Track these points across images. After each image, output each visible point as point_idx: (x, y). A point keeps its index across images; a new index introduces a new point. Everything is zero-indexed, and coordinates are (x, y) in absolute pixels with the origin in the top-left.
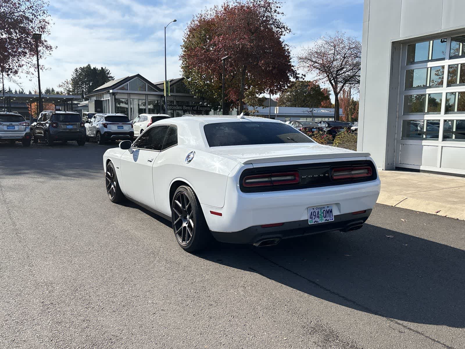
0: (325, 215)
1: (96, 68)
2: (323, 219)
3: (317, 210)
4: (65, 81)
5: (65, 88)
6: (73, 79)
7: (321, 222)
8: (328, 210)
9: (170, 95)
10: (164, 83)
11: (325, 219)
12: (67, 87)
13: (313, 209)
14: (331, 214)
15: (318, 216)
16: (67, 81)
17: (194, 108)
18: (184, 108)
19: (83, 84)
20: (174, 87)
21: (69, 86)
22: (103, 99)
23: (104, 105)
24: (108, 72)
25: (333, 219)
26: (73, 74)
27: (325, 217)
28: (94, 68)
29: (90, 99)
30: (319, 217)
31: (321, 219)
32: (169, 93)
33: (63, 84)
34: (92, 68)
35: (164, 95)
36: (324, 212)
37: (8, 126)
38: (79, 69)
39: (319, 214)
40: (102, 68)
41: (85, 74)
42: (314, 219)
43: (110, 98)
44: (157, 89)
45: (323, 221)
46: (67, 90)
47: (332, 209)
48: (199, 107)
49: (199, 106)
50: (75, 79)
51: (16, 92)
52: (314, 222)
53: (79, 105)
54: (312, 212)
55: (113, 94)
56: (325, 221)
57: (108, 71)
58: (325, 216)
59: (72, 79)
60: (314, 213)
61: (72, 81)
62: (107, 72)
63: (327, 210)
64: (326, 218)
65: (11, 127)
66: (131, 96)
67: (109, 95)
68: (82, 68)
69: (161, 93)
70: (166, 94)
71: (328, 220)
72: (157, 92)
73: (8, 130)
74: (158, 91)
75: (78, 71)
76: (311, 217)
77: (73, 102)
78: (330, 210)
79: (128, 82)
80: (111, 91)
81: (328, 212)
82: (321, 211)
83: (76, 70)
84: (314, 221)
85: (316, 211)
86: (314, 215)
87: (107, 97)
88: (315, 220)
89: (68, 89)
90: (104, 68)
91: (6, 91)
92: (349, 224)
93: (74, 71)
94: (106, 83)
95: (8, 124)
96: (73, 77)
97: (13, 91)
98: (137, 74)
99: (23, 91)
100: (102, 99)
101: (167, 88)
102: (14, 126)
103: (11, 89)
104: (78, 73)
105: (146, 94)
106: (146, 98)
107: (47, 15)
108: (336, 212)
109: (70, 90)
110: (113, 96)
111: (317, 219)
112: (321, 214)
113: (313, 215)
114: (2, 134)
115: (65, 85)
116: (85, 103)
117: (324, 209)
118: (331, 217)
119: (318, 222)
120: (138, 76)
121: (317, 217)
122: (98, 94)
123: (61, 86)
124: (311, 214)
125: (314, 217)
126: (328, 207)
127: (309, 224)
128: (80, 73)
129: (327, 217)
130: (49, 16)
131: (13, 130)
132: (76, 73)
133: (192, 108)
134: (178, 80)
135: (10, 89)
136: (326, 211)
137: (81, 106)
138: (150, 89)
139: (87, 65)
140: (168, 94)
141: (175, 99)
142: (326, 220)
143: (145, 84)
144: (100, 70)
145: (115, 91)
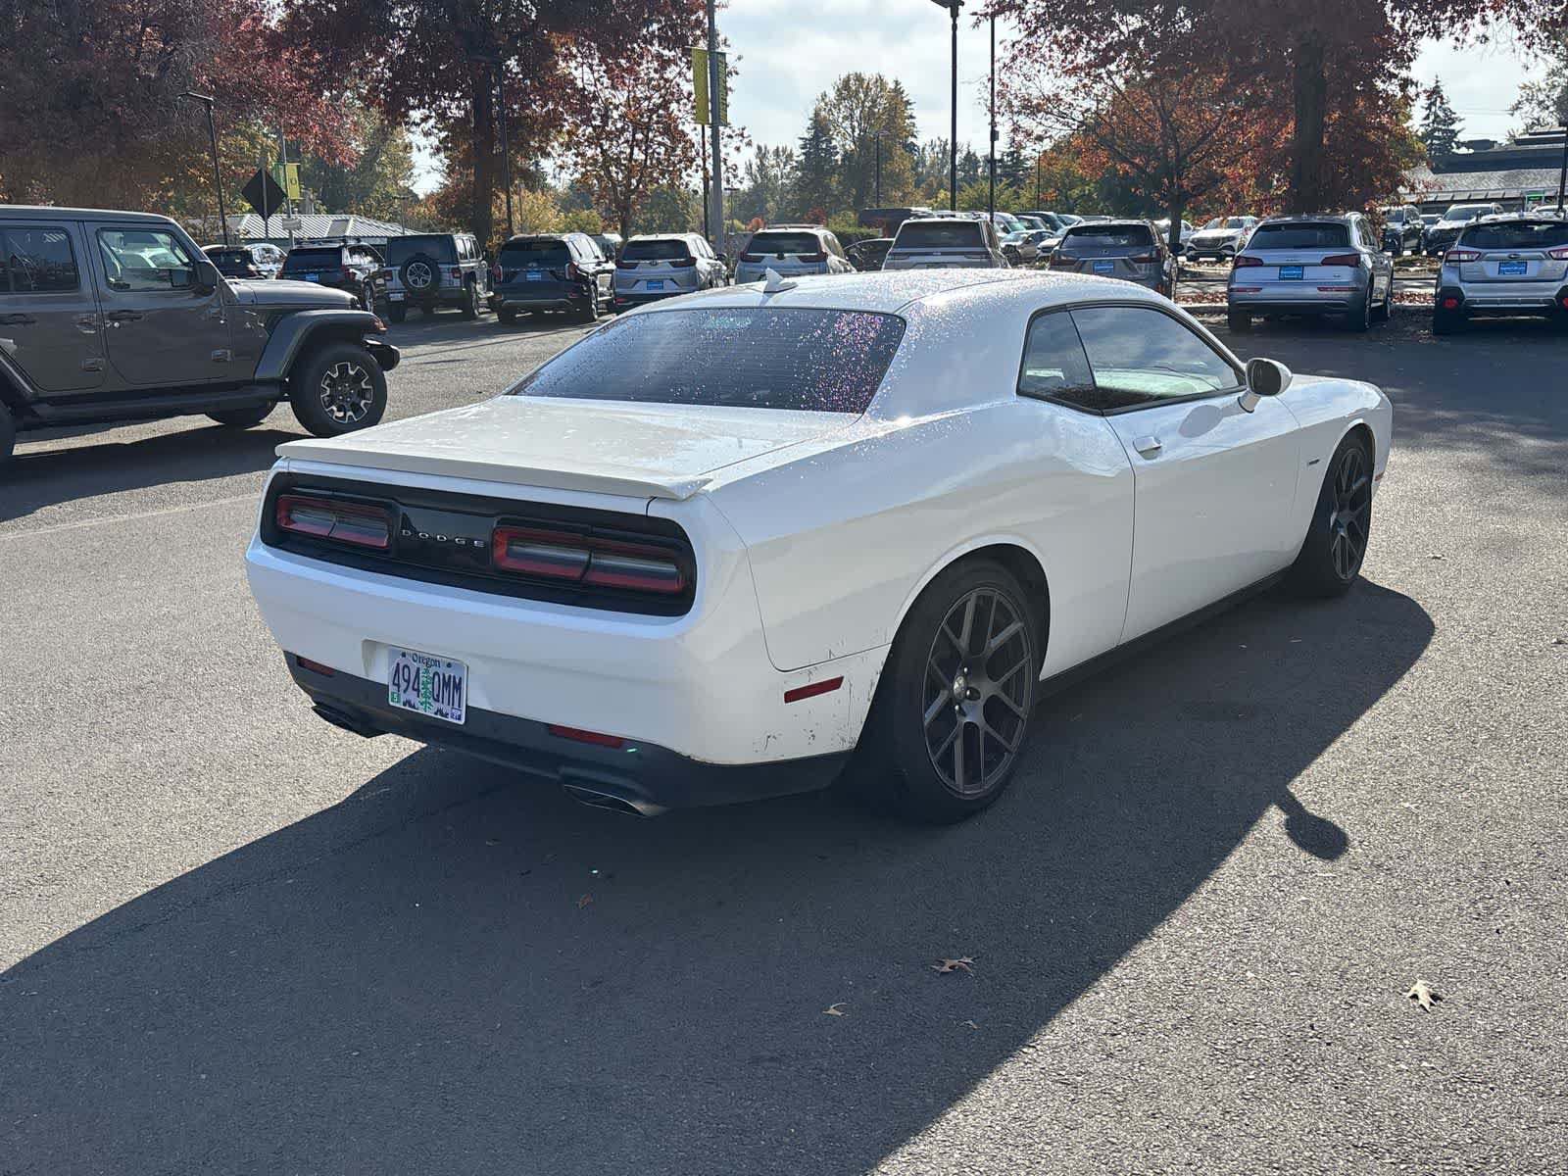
0: (436, 693)
2: (429, 704)
3: (417, 665)
7: (424, 713)
8: (450, 676)
11: (435, 706)
13: (404, 655)
14: (457, 698)
15: (416, 686)
25: (460, 718)
27: (435, 701)
30: (418, 690)
31: (426, 702)
36: (437, 677)
37: (1503, 262)
39: (421, 679)
42: (405, 691)
45: (431, 713)
47: (460, 679)
52: (404, 704)
54: (398, 665)
56: (436, 714)
58: (438, 696)
60: (406, 670)
63: (444, 676)
64: (439, 706)
65: (1514, 265)
71: (446, 715)
73: (1502, 277)
76: (396, 682)
78: (454, 677)
81: (446, 684)
82: (427, 671)
84: (403, 697)
85: (414, 666)
86: (406, 678)
88: (407, 696)
95: (1504, 254)
102: (1524, 262)
108: (473, 693)
111: (411, 695)
112: (427, 683)
113: (401, 678)
114: (1476, 290)
117: (435, 669)
118: (456, 706)
119: (414, 707)
121: (414, 689)
124: (397, 671)
125: (403, 684)
126: (449, 665)
127: (390, 702)
129: (443, 702)
131: (1517, 276)
136: (441, 677)
142: (439, 711)
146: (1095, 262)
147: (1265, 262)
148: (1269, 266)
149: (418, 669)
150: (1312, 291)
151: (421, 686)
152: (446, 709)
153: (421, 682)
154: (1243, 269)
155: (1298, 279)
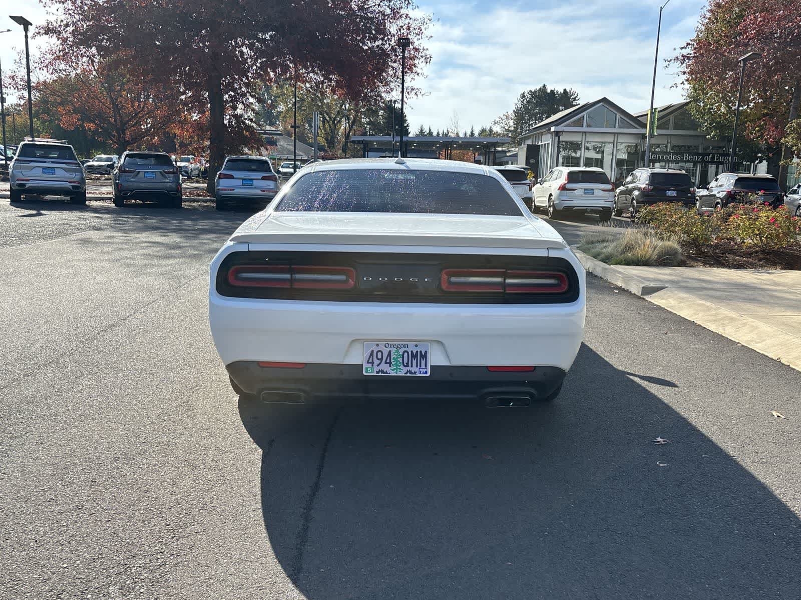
0: (406, 361)
1: (555, 92)
2: (400, 369)
3: (388, 349)
4: (505, 115)
5: (503, 125)
6: (516, 110)
7: (396, 375)
8: (417, 352)
9: (655, 134)
10: (647, 114)
11: (405, 369)
12: (506, 124)
13: (378, 345)
14: (423, 362)
15: (388, 361)
16: (506, 114)
17: (706, 158)
18: (686, 158)
19: (532, 118)
20: (671, 118)
21: (509, 123)
22: (541, 142)
23: (542, 152)
24: (576, 97)
25: (426, 373)
26: (517, 102)
27: (407, 366)
28: (552, 91)
29: (523, 143)
30: (390, 363)
31: (396, 369)
32: (655, 130)
33: (500, 119)
34: (549, 91)
35: (646, 134)
36: (406, 354)
38: (528, 93)
39: (392, 356)
40: (565, 90)
41: (537, 101)
42: (378, 366)
43: (550, 142)
44: (637, 124)
45: (402, 372)
46: (505, 129)
47: (426, 352)
48: (717, 156)
49: (716, 154)
50: (520, 110)
51: (438, 134)
52: (377, 372)
53: (508, 154)
54: (372, 352)
55: (557, 133)
56: (406, 373)
57: (576, 95)
58: (408, 364)
59: (514, 111)
60: (379, 353)
61: (514, 115)
62: (572, 97)
63: (412, 352)
64: (409, 368)
66: (587, 137)
67: (550, 135)
68: (533, 91)
69: (642, 131)
70: (650, 131)
71: (415, 373)
72: (636, 128)
74: (639, 128)
75: (526, 98)
76: (370, 361)
77: (497, 149)
78: (421, 352)
79: (585, 113)
80: (553, 129)
81: (414, 356)
82: (397, 351)
83: (523, 96)
84: (376, 369)
85: (385, 350)
86: (379, 357)
87: (547, 140)
88: (380, 368)
89: (507, 128)
90: (568, 90)
91: (426, 133)
92: (486, 390)
93: (519, 97)
94: (554, 115)
96: (516, 106)
97: (435, 134)
98: (603, 97)
99: (448, 133)
100: (540, 144)
101: (652, 123)
103: (432, 130)
104: (525, 101)
105: (614, 133)
106: (614, 141)
107: (414, 7)
108: (437, 358)
109: (510, 129)
110: (557, 138)
111: (384, 367)
112: (397, 358)
113: (375, 357)
115: (504, 121)
116: (515, 150)
117: (404, 349)
118: (423, 367)
119: (386, 373)
120: (605, 100)
121: (386, 363)
122: (536, 134)
123: (497, 122)
124: (372, 355)
125: (376, 362)
126: (416, 346)
127: (365, 373)
128: (528, 100)
129: (412, 366)
130: (417, 8)
132: (522, 100)
133: (702, 158)
134: (680, 105)
135: (430, 130)
136: (410, 353)
137: (510, 156)
138: (623, 124)
139: (541, 86)
140: (653, 132)
141: (670, 141)
142: (409, 372)
143: (616, 114)
144: (561, 94)
145: (560, 128)
146: (145, 172)
147: (235, 176)
148: (236, 179)
149: (390, 352)
150: (259, 192)
151: (392, 360)
152: (414, 369)
153: (392, 358)
154: (223, 179)
155: (251, 186)
